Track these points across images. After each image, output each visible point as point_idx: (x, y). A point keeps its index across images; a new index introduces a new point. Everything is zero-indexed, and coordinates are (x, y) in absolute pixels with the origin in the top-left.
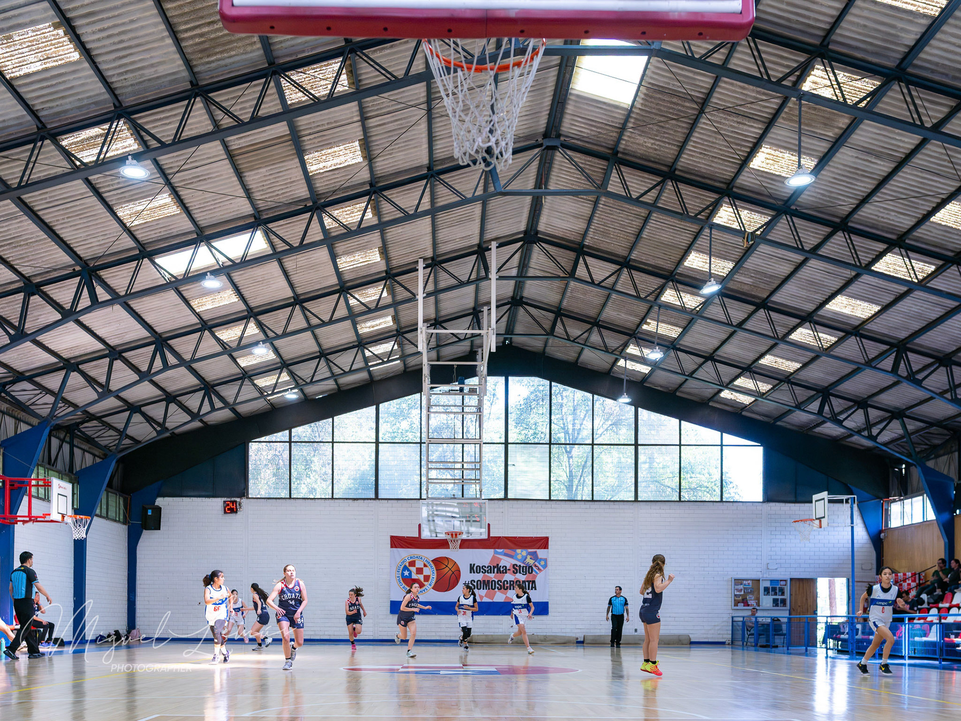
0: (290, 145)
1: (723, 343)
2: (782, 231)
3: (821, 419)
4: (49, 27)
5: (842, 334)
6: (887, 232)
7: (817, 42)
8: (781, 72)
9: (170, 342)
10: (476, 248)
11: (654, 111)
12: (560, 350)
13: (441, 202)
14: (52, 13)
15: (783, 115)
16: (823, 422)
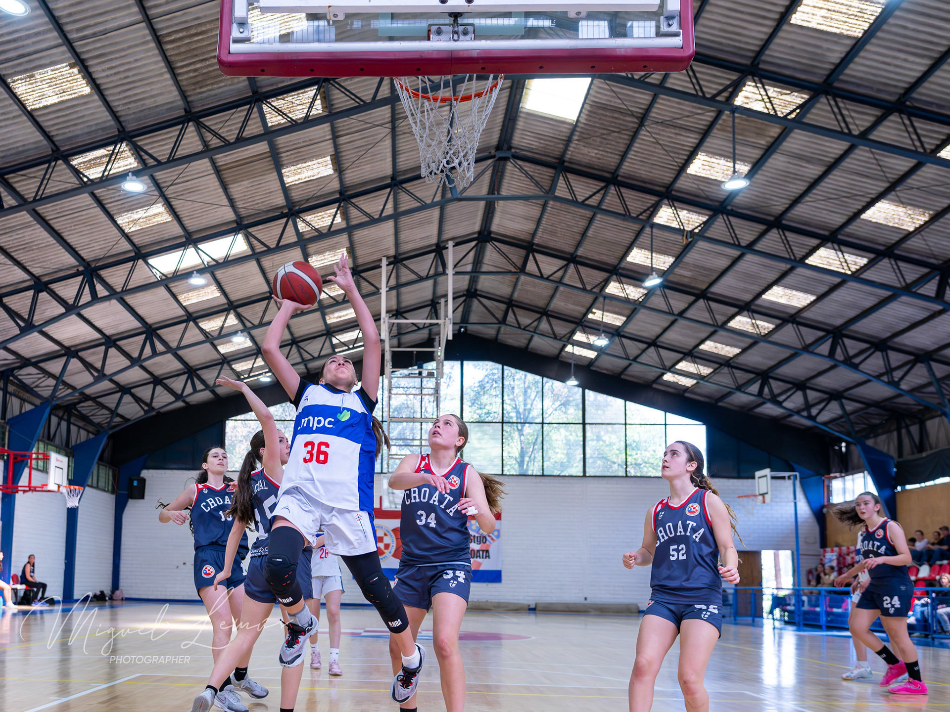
0: (269, 161)
1: (665, 330)
2: (719, 228)
3: (761, 400)
4: (66, 66)
5: (778, 322)
6: (821, 229)
7: (747, 62)
8: (715, 89)
9: (159, 332)
10: (434, 247)
11: (597, 125)
12: (512, 337)
13: (403, 208)
14: (69, 55)
15: (717, 126)
16: (763, 403)
